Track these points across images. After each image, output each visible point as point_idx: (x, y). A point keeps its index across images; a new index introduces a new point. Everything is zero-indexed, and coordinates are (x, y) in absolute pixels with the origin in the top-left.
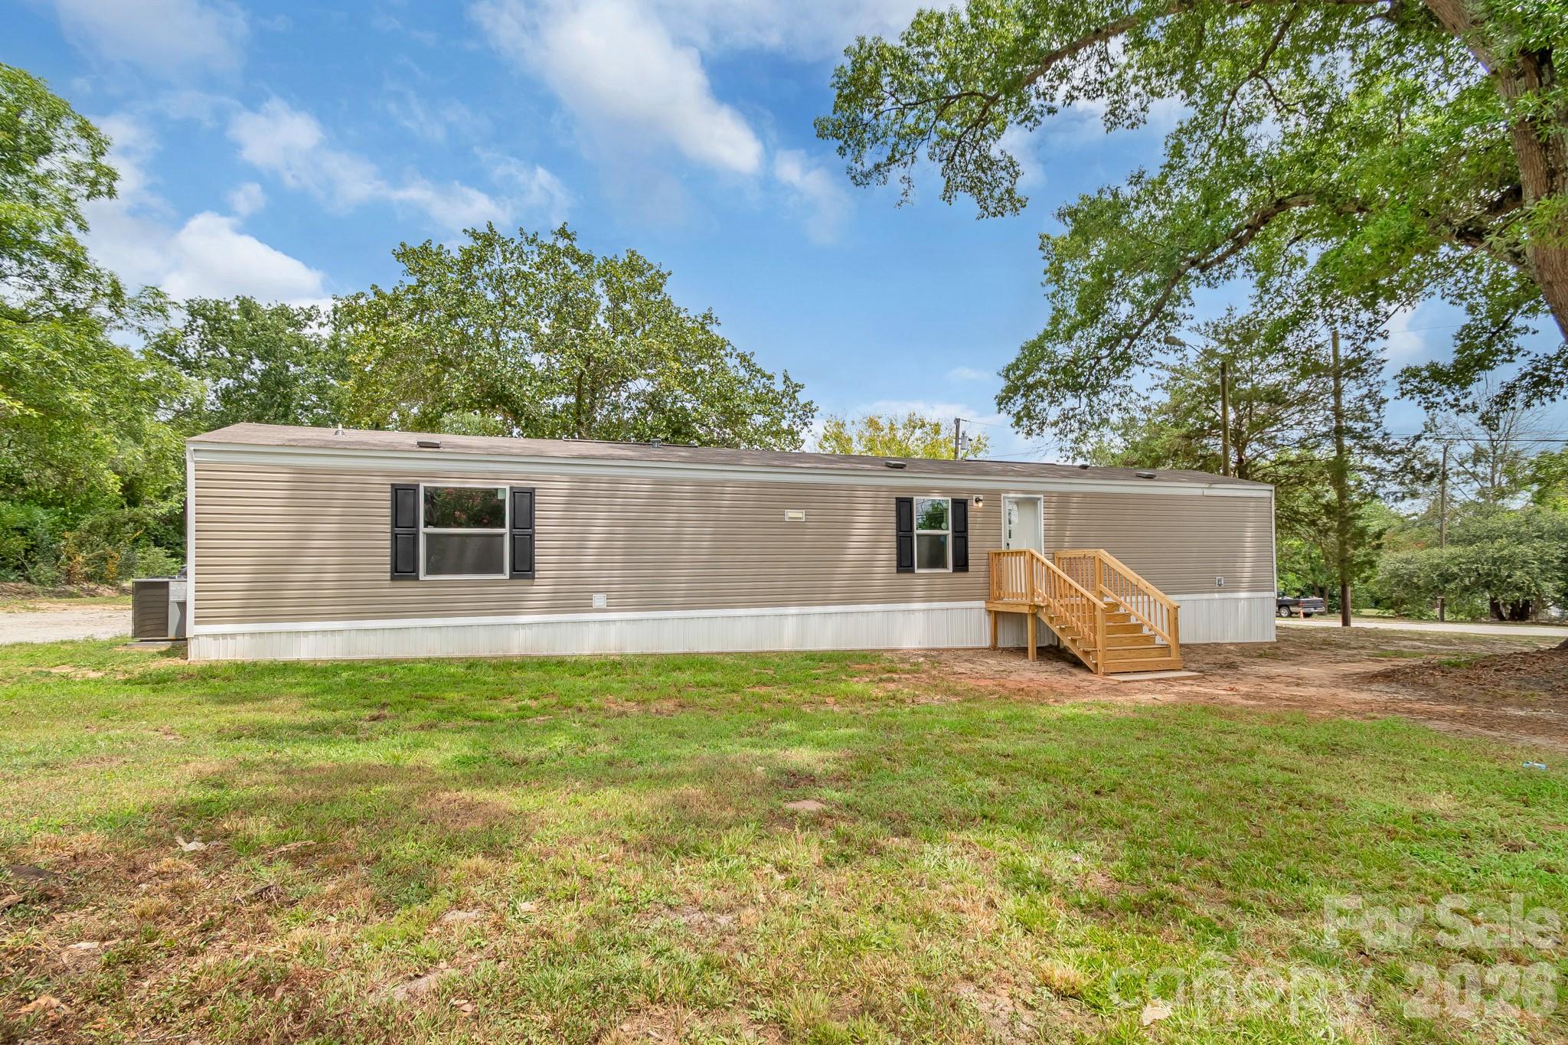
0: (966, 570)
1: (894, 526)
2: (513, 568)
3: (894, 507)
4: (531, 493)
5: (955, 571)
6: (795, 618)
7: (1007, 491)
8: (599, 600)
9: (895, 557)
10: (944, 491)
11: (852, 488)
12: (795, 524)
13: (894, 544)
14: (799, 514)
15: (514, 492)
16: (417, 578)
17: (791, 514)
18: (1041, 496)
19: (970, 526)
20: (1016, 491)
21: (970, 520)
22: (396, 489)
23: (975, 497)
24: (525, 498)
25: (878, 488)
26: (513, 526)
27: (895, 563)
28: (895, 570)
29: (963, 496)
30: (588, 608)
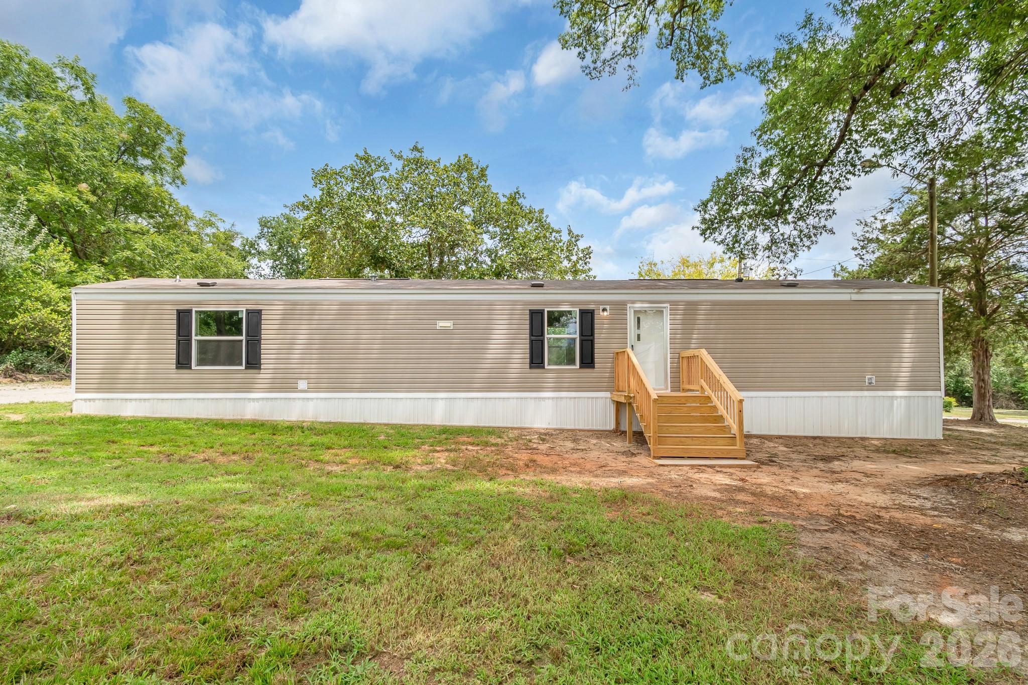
0: (593, 367)
1: (528, 331)
2: (247, 363)
3: (528, 317)
4: (259, 312)
5: (581, 367)
6: (444, 401)
7: (633, 302)
8: (302, 385)
9: (528, 356)
10: (573, 303)
11: (491, 303)
12: (445, 331)
13: (528, 346)
14: (448, 324)
15: (249, 312)
16: (190, 368)
17: (441, 324)
18: (667, 305)
19: (596, 331)
20: (642, 302)
21: (596, 326)
22: (179, 312)
23: (601, 307)
24: (255, 316)
25: (514, 303)
26: (248, 335)
27: (528, 361)
28: (528, 366)
29: (591, 307)
30: (295, 389)
